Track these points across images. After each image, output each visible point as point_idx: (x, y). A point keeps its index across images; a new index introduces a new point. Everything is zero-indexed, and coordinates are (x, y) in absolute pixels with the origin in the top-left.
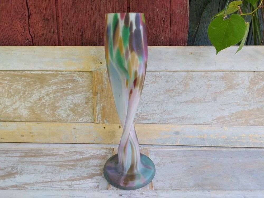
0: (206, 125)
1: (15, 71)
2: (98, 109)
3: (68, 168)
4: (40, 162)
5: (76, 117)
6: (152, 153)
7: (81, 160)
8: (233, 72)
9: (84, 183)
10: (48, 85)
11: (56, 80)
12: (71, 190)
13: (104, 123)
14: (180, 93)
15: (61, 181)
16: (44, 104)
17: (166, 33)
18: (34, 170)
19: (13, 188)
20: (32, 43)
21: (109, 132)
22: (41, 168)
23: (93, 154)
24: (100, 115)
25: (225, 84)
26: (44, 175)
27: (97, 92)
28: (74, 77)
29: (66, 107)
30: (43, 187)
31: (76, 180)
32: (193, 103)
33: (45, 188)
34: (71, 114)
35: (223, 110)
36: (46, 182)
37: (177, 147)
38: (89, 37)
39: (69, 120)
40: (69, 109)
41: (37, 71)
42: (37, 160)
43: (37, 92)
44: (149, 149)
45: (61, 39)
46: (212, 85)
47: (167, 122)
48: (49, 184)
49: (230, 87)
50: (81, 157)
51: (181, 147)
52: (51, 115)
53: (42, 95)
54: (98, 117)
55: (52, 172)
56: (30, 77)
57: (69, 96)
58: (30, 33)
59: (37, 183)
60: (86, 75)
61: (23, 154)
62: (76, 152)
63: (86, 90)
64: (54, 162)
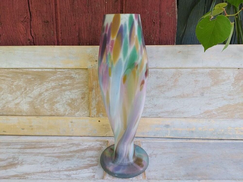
0: (194, 119)
1: (17, 69)
2: (94, 103)
3: (66, 159)
4: (39, 153)
5: (73, 112)
6: (144, 145)
7: (78, 151)
8: (219, 69)
9: (81, 173)
10: (47, 82)
11: (55, 77)
12: (69, 179)
13: (99, 116)
14: (170, 89)
15: (59, 171)
16: (44, 99)
17: (156, 34)
18: (34, 161)
19: (15, 178)
20: (33, 43)
21: (104, 125)
22: (41, 158)
23: (89, 146)
24: (96, 109)
25: (212, 80)
26: (43, 165)
27: (92, 87)
28: (71, 74)
29: (64, 102)
30: (42, 177)
31: (73, 170)
32: (182, 97)
33: (44, 178)
34: (69, 108)
35: (210, 104)
36: (45, 172)
37: (168, 139)
38: (86, 37)
39: (67, 114)
40: (66, 104)
41: (37, 68)
42: (36, 152)
43: (37, 88)
44: (141, 141)
45: (60, 40)
46: (199, 81)
47: (158, 115)
48: (48, 174)
49: (216, 83)
50: (78, 148)
51: (171, 139)
52: (49, 109)
53: (42, 91)
54: (93, 111)
55: (51, 162)
56: (32, 74)
57: (66, 92)
58: (31, 35)
59: (37, 173)
60: (82, 72)
61: (23, 146)
62: (72, 144)
63: (82, 86)
64: (52, 153)
